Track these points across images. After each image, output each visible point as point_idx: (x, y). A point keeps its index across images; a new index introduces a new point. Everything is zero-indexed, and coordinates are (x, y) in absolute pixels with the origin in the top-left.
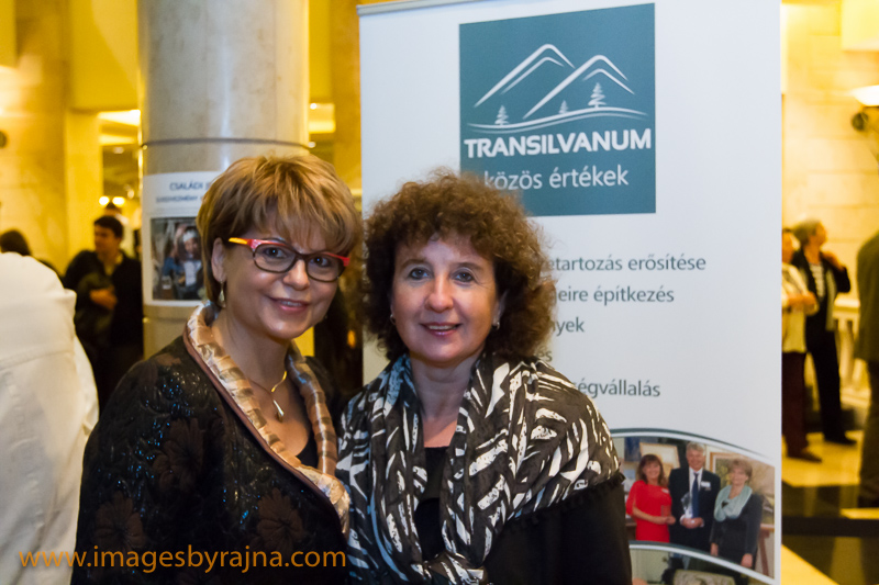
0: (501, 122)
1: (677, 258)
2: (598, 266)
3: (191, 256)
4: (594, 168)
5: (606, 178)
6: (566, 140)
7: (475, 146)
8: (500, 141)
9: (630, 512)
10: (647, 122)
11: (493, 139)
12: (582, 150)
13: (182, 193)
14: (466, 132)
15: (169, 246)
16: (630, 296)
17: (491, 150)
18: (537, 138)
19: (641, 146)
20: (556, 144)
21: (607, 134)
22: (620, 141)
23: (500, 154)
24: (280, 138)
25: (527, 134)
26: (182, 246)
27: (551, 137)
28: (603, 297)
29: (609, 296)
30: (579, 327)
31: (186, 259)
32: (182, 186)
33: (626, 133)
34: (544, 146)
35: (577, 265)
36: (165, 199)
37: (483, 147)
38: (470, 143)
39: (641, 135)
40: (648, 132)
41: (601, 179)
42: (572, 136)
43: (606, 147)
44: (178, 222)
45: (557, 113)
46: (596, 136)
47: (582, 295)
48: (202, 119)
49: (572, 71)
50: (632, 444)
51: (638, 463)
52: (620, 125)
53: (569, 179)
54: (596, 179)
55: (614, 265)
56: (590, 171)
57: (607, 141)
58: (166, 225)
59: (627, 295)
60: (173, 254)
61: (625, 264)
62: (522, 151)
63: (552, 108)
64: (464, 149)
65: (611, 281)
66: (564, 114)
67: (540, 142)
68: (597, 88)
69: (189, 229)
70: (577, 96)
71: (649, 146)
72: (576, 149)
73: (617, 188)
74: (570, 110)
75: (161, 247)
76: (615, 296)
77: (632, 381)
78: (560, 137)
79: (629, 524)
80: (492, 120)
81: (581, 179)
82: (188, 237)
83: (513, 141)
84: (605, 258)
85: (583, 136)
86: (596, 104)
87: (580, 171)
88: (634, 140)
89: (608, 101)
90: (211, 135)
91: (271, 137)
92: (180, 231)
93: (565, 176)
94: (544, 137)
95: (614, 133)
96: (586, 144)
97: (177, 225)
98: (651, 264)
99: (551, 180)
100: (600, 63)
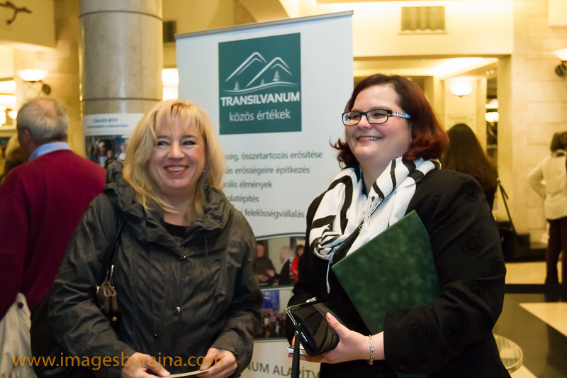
0: (236, 90)
1: (311, 152)
2: (278, 156)
3: (102, 154)
4: (276, 111)
5: (281, 115)
6: (264, 97)
7: (226, 100)
8: (236, 98)
9: (292, 272)
10: (297, 89)
11: (233, 97)
12: (271, 102)
13: (98, 124)
14: (222, 94)
15: (93, 149)
16: (291, 170)
17: (232, 102)
18: (251, 96)
19: (295, 100)
20: (260, 100)
21: (281, 94)
22: (287, 98)
23: (236, 104)
24: (145, 97)
25: (248, 95)
26: (98, 149)
27: (257, 96)
28: (280, 171)
29: (283, 171)
30: (270, 185)
31: (101, 155)
32: (98, 121)
33: (289, 94)
34: (254, 100)
35: (269, 156)
36: (91, 127)
37: (229, 101)
38: (223, 99)
39: (295, 94)
40: (298, 93)
41: (279, 115)
42: (266, 95)
43: (281, 101)
45: (260, 84)
46: (276, 95)
47: (271, 170)
48: (106, 89)
49: (265, 65)
50: (293, 240)
51: (295, 249)
52: (286, 90)
53: (265, 115)
54: (277, 116)
55: (284, 156)
56: (274, 112)
57: (281, 98)
58: (91, 140)
59: (290, 170)
60: (95, 153)
61: (289, 155)
62: (246, 103)
63: (257, 82)
64: (221, 102)
65: (283, 163)
66: (263, 85)
67: (253, 98)
68: (277, 73)
70: (268, 76)
71: (299, 100)
72: (268, 102)
73: (286, 120)
74: (265, 83)
75: (89, 150)
76: (285, 171)
77: (293, 211)
78: (261, 96)
79: (291, 278)
80: (233, 88)
81: (270, 116)
82: (101, 145)
83: (241, 98)
84: (280, 152)
85: (271, 95)
86: (276, 81)
87: (270, 112)
88: (293, 97)
89: (282, 79)
90: (111, 96)
91: (140, 96)
92: (97, 142)
93: (264, 114)
94: (255, 96)
95: (284, 94)
96: (272, 99)
98: (300, 156)
99: (258, 116)
100: (278, 61)
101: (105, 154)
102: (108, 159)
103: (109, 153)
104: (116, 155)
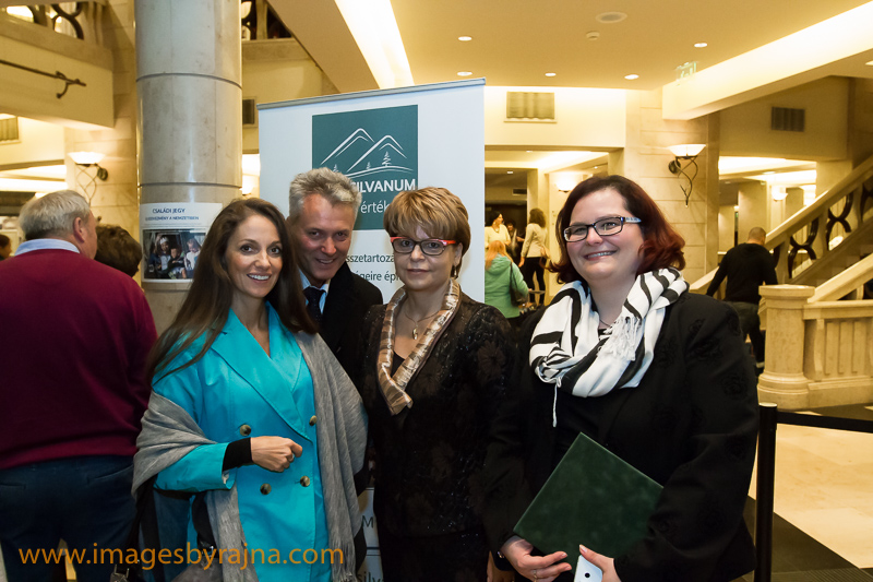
3: (165, 252)
4: (385, 202)
6: (370, 184)
10: (413, 175)
12: (379, 191)
13: (160, 215)
15: (152, 246)
20: (365, 187)
21: (392, 181)
22: (399, 187)
24: (219, 182)
26: (159, 246)
27: (361, 183)
28: (389, 277)
32: (159, 211)
33: (402, 181)
35: (375, 258)
36: (150, 219)
39: (410, 182)
40: (414, 180)
42: (373, 182)
43: (391, 189)
44: (158, 232)
45: (365, 169)
46: (386, 183)
47: (378, 276)
48: (171, 171)
49: (373, 144)
52: (398, 176)
53: (372, 208)
56: (383, 204)
57: (392, 186)
58: (151, 234)
60: (155, 251)
63: (362, 166)
66: (369, 169)
68: (387, 155)
69: (163, 236)
70: (376, 159)
71: (414, 187)
72: (375, 191)
74: (372, 167)
75: (148, 248)
78: (367, 183)
81: (378, 208)
82: (163, 241)
85: (379, 183)
86: (386, 164)
87: (377, 203)
88: (406, 185)
89: (392, 162)
91: (213, 182)
92: (158, 238)
93: (369, 206)
95: (396, 181)
96: (381, 188)
97: (157, 234)
100: (388, 140)
101: (169, 253)
102: (172, 259)
103: (173, 251)
104: (182, 255)
